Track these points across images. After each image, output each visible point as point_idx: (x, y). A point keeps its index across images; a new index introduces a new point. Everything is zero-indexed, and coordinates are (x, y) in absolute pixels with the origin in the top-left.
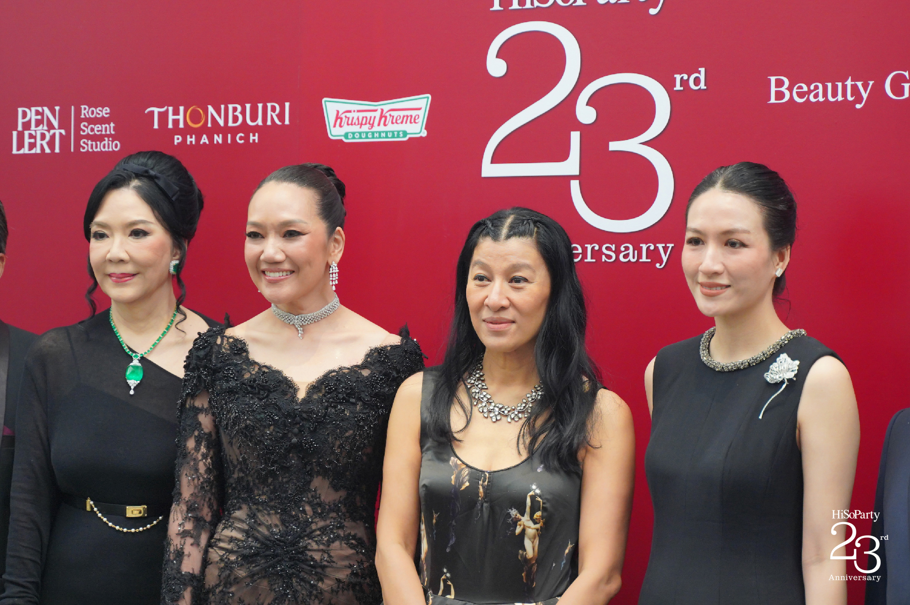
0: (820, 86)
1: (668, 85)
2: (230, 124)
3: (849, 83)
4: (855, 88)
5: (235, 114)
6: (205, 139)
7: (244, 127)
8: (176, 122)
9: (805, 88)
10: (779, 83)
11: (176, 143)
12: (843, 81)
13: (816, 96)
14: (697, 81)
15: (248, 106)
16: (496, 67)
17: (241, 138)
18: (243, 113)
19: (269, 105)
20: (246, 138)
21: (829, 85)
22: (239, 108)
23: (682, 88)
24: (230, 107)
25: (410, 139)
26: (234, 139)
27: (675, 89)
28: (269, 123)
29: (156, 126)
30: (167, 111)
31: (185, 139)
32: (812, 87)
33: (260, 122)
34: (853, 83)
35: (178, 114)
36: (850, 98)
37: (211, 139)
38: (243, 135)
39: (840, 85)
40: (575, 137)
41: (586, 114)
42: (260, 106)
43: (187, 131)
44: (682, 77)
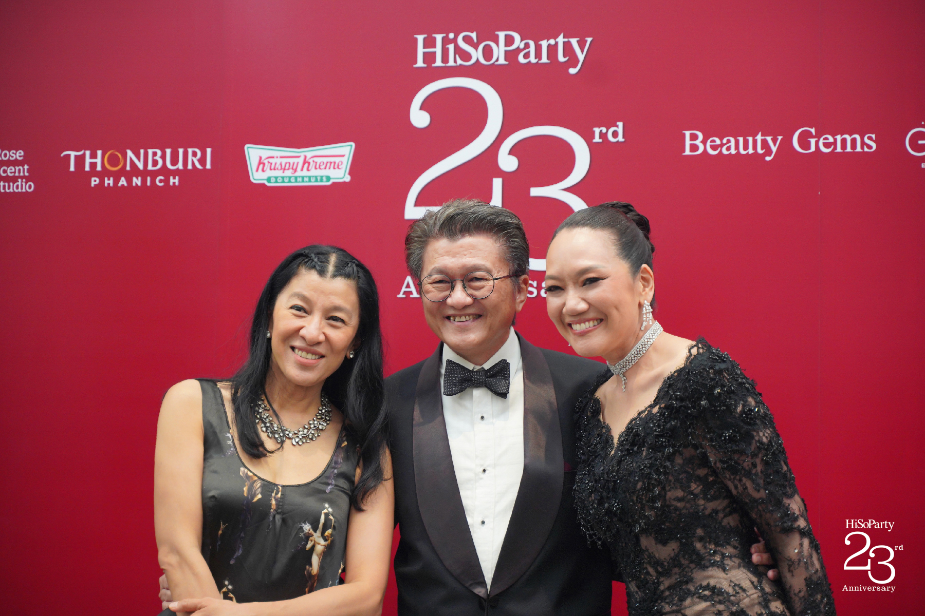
0: (732, 140)
1: (588, 137)
2: (150, 167)
3: (759, 138)
4: (764, 142)
5: (155, 158)
6: (123, 182)
7: (164, 171)
8: (93, 165)
9: (718, 142)
10: (694, 137)
11: (92, 185)
12: (754, 135)
13: (728, 149)
14: (615, 134)
15: (168, 151)
16: (420, 119)
17: (161, 181)
18: (163, 157)
19: (190, 151)
20: (167, 181)
21: (741, 139)
22: (159, 153)
23: (601, 140)
24: (150, 151)
25: (334, 183)
26: (153, 181)
27: (594, 141)
28: (190, 167)
29: (72, 169)
30: (84, 155)
31: (102, 182)
32: (725, 141)
33: (180, 166)
34: (763, 138)
35: (96, 157)
36: (760, 151)
37: (129, 181)
38: (162, 178)
39: (750, 139)
40: (497, 183)
41: (508, 163)
42: (181, 151)
43: (105, 173)
44: (601, 131)
